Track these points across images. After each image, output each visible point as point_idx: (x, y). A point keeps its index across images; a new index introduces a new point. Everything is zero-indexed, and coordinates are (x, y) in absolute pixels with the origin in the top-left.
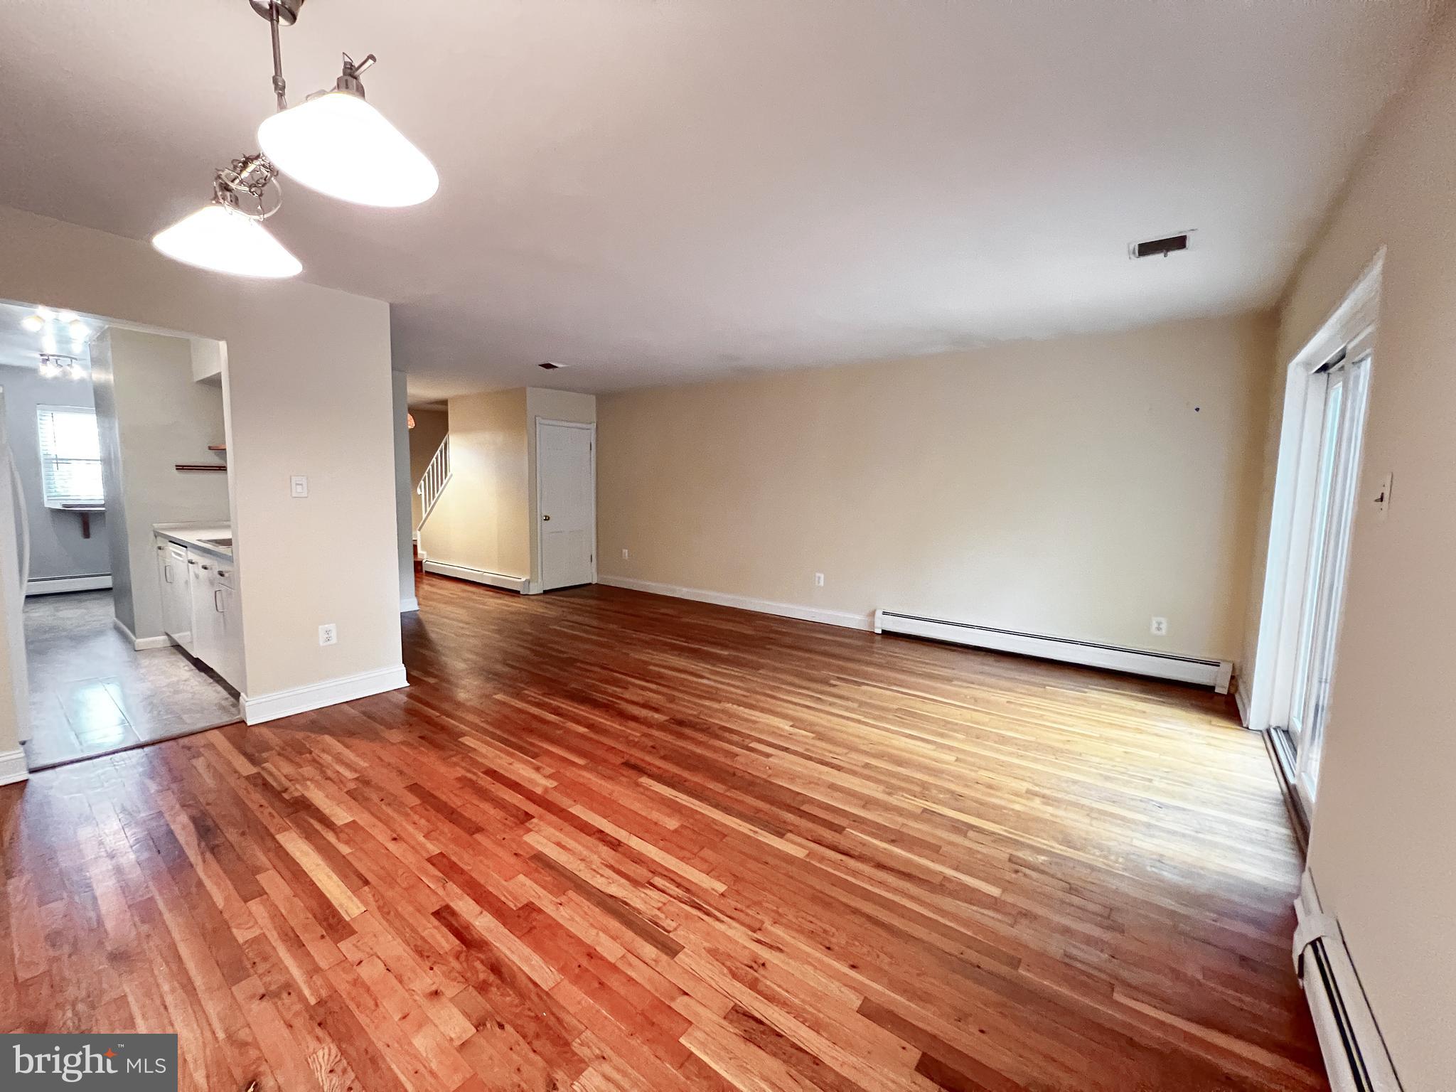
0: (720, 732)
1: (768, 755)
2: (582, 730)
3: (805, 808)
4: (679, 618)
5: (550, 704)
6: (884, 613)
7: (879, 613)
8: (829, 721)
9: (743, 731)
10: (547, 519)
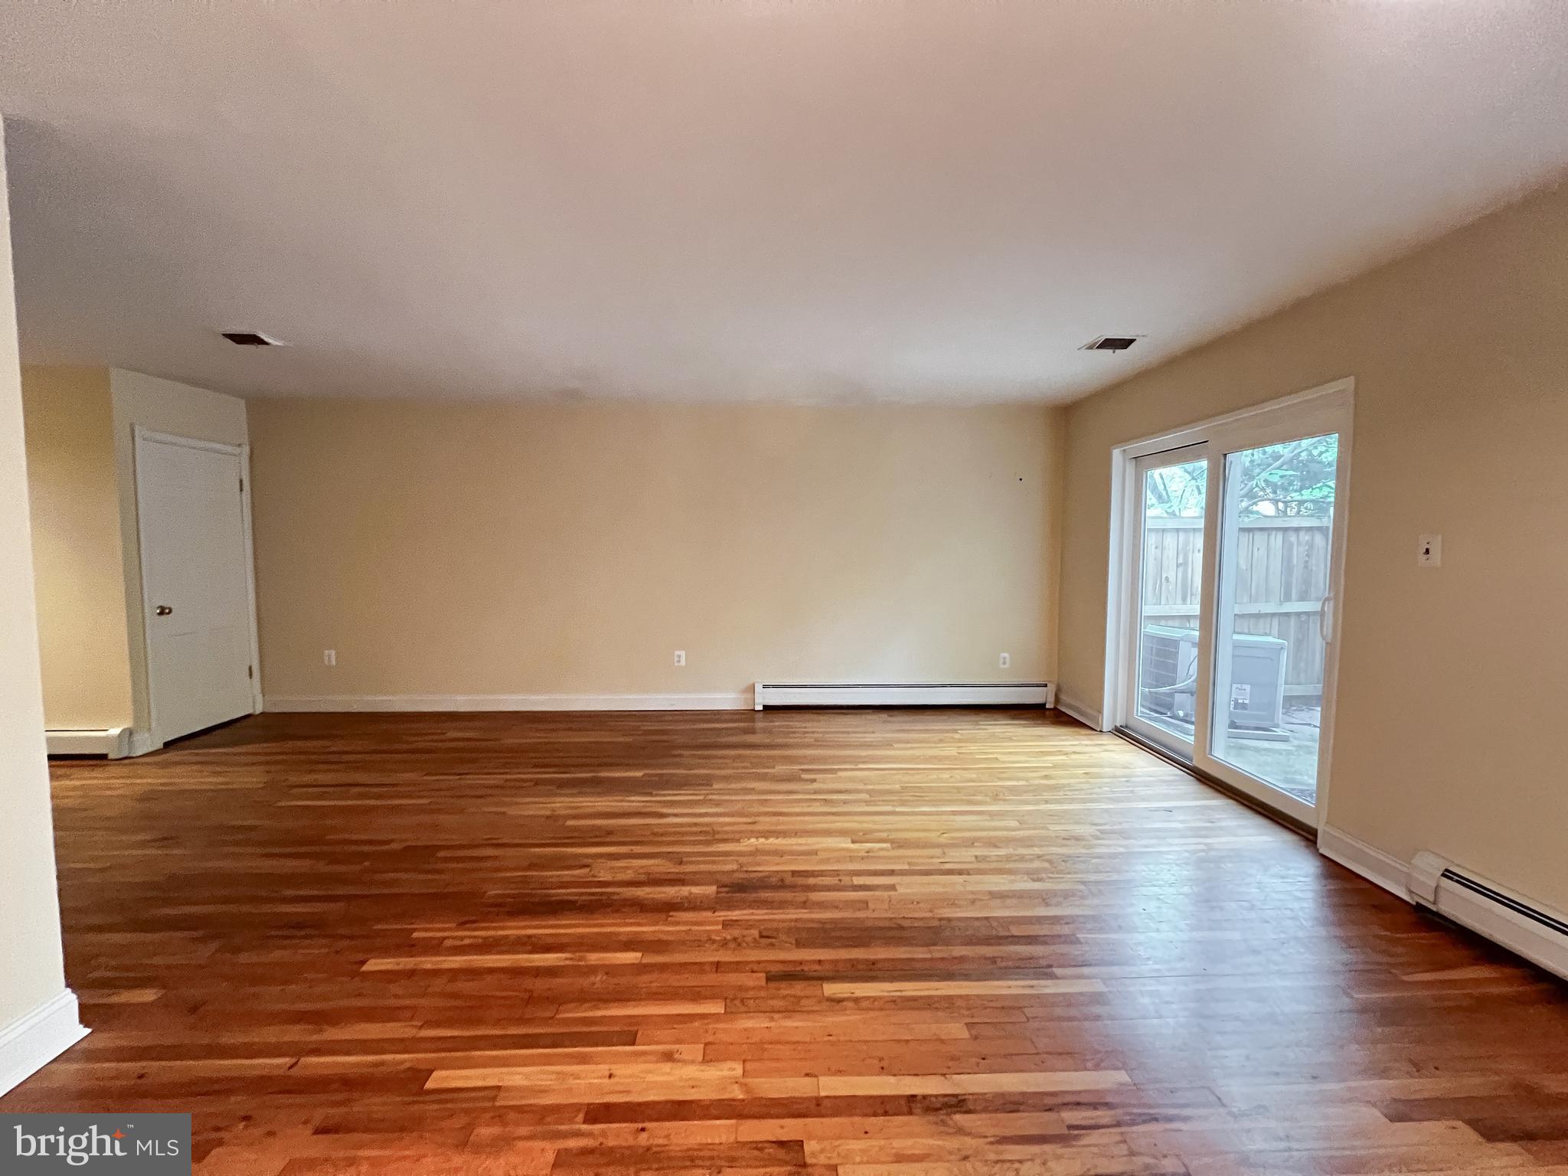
0: (801, 881)
1: (893, 887)
2: (631, 957)
3: (1015, 931)
4: (500, 740)
5: (507, 937)
6: (765, 687)
7: (759, 688)
8: (874, 822)
9: (816, 869)
10: (163, 611)
